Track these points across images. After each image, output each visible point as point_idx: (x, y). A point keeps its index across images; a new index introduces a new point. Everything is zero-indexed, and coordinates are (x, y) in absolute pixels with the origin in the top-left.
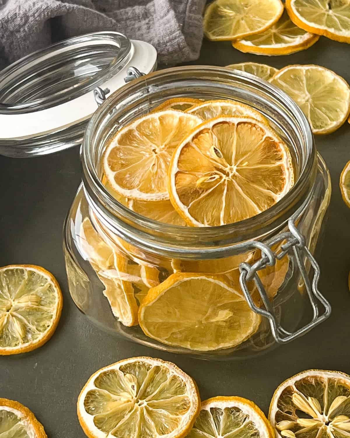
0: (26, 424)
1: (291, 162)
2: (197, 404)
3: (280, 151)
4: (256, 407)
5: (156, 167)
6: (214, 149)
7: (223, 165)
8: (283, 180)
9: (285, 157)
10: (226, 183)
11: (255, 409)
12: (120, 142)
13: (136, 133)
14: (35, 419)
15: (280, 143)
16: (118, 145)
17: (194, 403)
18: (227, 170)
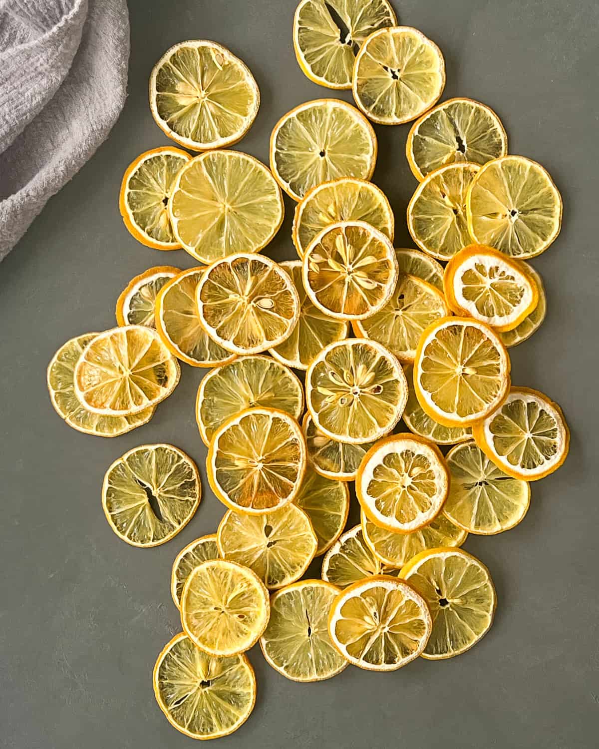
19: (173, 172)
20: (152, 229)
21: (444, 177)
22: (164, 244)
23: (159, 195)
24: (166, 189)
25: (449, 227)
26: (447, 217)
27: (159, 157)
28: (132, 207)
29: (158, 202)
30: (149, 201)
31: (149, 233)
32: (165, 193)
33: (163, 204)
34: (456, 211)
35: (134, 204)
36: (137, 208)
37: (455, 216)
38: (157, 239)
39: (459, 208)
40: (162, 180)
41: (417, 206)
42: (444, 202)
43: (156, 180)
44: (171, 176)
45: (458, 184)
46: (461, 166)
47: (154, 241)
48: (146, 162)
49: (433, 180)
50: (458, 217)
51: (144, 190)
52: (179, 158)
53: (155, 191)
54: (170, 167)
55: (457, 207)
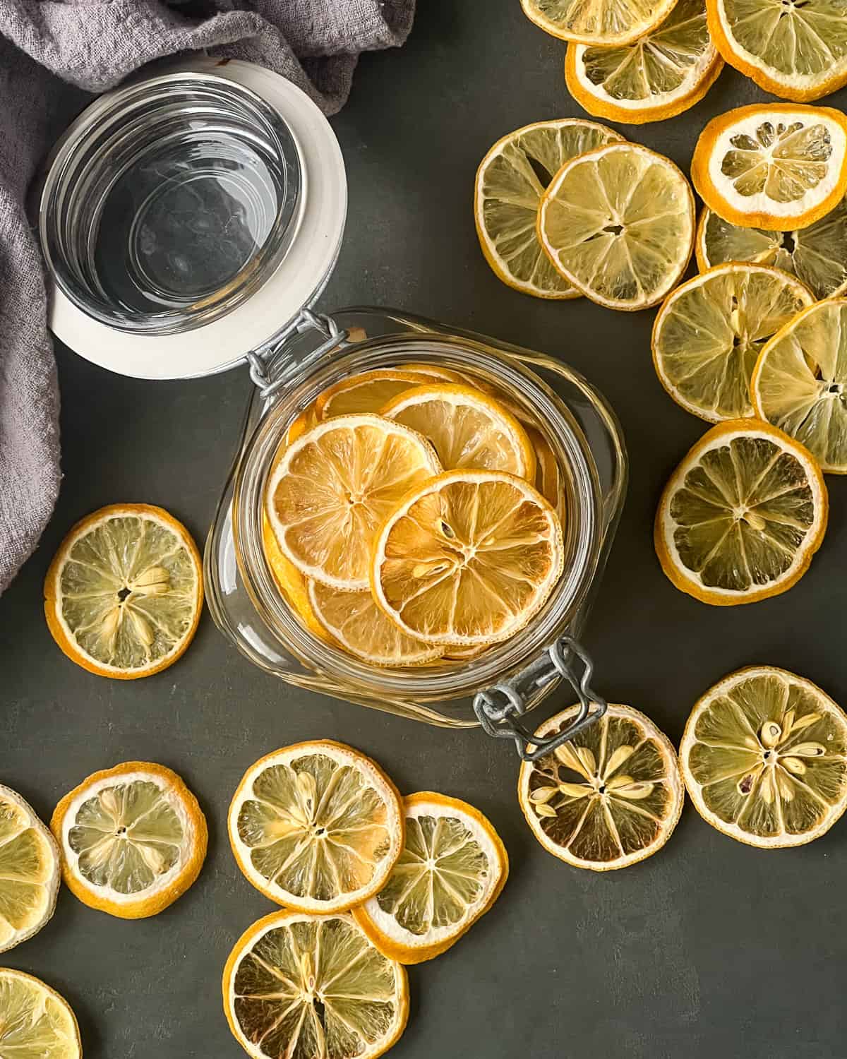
0: (173, 800)
1: (561, 537)
2: (400, 842)
3: (545, 518)
4: (485, 819)
5: (350, 526)
6: (443, 524)
7: (456, 544)
8: (547, 559)
9: (552, 530)
10: (460, 572)
11: (483, 824)
12: (293, 466)
13: (319, 451)
14: (184, 788)
15: (546, 509)
16: (288, 472)
17: (395, 842)
18: (462, 551)
19: (151, 552)
20: (86, 632)
21: (752, 280)
22: (98, 663)
23: (117, 582)
24: (131, 575)
25: (714, 358)
26: (720, 341)
27: (135, 521)
28: (65, 588)
29: (111, 592)
30: (96, 586)
31: (80, 639)
32: (126, 581)
33: (117, 598)
34: (737, 341)
35: (71, 584)
36: (73, 591)
37: (733, 347)
38: (89, 652)
39: (745, 339)
40: (129, 558)
41: (686, 298)
42: (729, 317)
43: (118, 554)
44: (145, 556)
45: (764, 304)
46: (784, 280)
47: (84, 654)
48: (112, 521)
49: (732, 274)
50: (736, 352)
51: (94, 566)
52: (168, 531)
53: (110, 572)
54: (149, 541)
55: (743, 336)
